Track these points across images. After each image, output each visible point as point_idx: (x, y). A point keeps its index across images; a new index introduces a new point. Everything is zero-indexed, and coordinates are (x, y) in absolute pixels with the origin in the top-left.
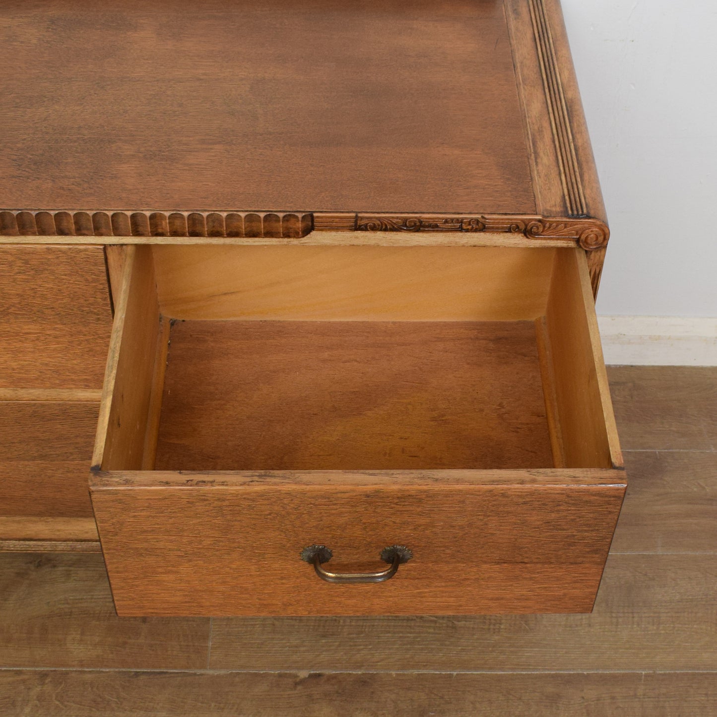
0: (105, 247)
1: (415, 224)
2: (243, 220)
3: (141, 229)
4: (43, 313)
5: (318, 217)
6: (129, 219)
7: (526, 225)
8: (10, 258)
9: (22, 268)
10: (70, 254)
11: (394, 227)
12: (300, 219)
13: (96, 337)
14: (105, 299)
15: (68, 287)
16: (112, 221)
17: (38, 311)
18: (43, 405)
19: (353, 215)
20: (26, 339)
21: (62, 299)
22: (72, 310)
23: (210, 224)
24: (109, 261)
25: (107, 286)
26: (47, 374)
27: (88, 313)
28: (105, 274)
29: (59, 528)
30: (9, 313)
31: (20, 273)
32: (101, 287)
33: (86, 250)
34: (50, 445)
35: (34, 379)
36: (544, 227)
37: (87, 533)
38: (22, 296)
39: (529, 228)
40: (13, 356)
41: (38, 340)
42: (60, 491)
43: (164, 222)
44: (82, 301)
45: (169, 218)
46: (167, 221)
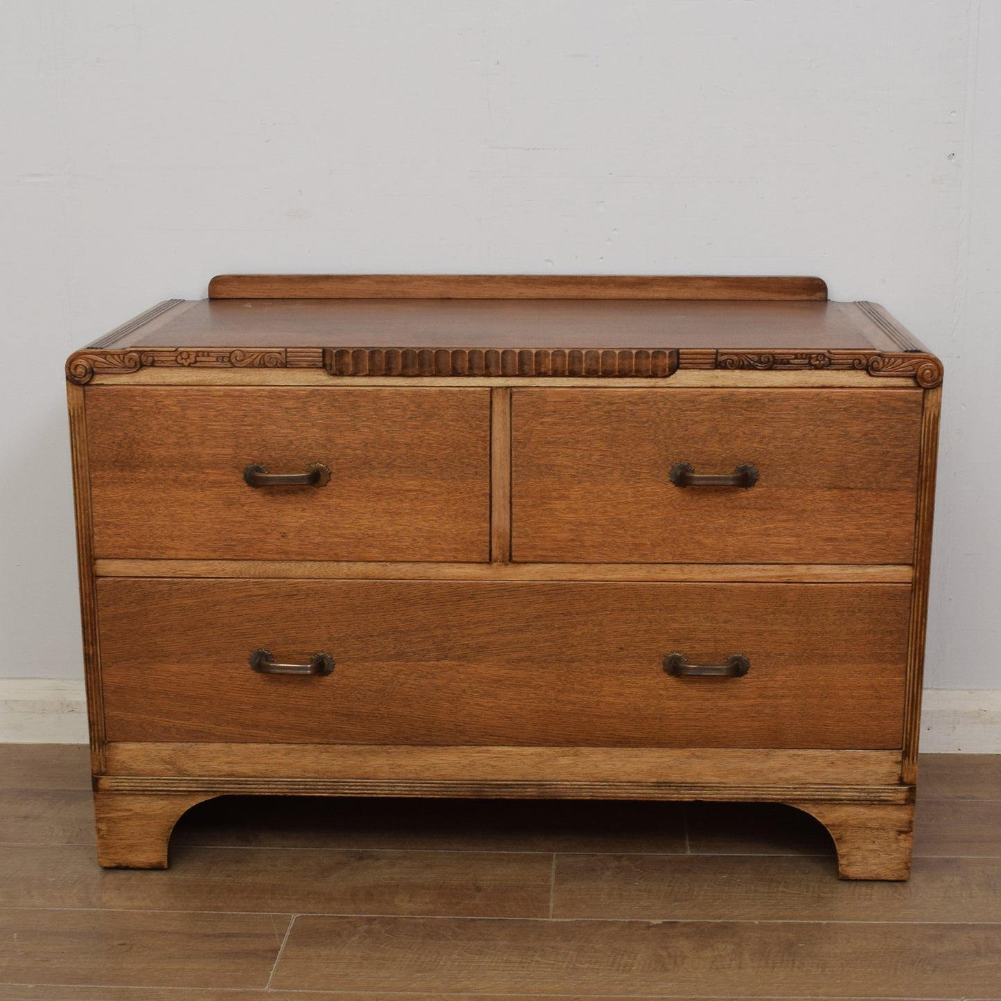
0: (492, 389)
1: (769, 359)
2: (617, 356)
3: (526, 368)
4: (426, 465)
5: (683, 354)
6: (517, 356)
7: (868, 360)
8: (405, 401)
9: (414, 413)
10: (459, 396)
11: (750, 363)
12: (667, 354)
13: (471, 495)
14: (484, 449)
15: (453, 435)
16: (502, 358)
17: (422, 464)
18: (409, 585)
19: (715, 351)
20: (406, 498)
21: (444, 449)
22: (453, 462)
23: (588, 361)
24: (493, 406)
25: (488, 433)
26: (419, 542)
27: (467, 466)
28: (488, 419)
29: (399, 763)
30: (395, 466)
31: (411, 418)
32: (483, 434)
33: (474, 392)
34: (408, 639)
35: (406, 548)
36: (884, 362)
37: (428, 769)
38: (409, 445)
39: (870, 363)
40: (390, 519)
41: (416, 498)
42: (409, 706)
43: (547, 360)
44: (463, 451)
45: (552, 355)
46: (550, 358)
